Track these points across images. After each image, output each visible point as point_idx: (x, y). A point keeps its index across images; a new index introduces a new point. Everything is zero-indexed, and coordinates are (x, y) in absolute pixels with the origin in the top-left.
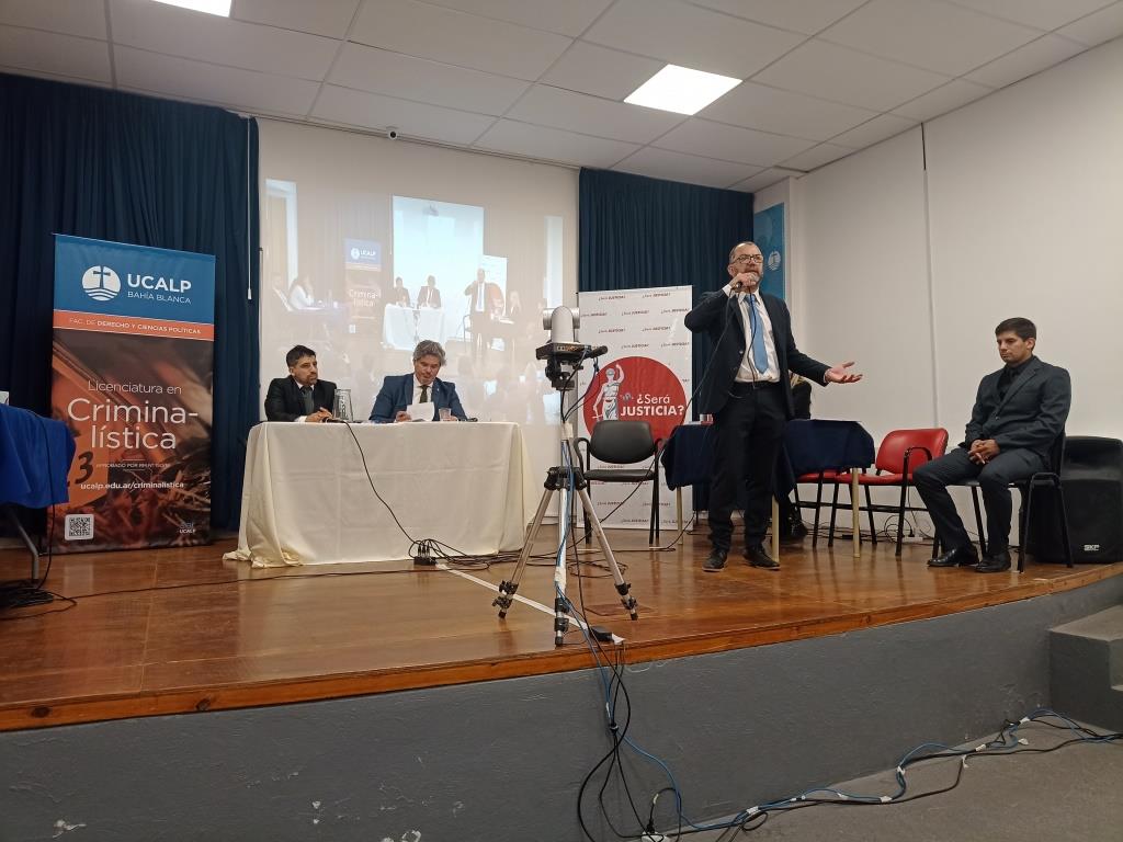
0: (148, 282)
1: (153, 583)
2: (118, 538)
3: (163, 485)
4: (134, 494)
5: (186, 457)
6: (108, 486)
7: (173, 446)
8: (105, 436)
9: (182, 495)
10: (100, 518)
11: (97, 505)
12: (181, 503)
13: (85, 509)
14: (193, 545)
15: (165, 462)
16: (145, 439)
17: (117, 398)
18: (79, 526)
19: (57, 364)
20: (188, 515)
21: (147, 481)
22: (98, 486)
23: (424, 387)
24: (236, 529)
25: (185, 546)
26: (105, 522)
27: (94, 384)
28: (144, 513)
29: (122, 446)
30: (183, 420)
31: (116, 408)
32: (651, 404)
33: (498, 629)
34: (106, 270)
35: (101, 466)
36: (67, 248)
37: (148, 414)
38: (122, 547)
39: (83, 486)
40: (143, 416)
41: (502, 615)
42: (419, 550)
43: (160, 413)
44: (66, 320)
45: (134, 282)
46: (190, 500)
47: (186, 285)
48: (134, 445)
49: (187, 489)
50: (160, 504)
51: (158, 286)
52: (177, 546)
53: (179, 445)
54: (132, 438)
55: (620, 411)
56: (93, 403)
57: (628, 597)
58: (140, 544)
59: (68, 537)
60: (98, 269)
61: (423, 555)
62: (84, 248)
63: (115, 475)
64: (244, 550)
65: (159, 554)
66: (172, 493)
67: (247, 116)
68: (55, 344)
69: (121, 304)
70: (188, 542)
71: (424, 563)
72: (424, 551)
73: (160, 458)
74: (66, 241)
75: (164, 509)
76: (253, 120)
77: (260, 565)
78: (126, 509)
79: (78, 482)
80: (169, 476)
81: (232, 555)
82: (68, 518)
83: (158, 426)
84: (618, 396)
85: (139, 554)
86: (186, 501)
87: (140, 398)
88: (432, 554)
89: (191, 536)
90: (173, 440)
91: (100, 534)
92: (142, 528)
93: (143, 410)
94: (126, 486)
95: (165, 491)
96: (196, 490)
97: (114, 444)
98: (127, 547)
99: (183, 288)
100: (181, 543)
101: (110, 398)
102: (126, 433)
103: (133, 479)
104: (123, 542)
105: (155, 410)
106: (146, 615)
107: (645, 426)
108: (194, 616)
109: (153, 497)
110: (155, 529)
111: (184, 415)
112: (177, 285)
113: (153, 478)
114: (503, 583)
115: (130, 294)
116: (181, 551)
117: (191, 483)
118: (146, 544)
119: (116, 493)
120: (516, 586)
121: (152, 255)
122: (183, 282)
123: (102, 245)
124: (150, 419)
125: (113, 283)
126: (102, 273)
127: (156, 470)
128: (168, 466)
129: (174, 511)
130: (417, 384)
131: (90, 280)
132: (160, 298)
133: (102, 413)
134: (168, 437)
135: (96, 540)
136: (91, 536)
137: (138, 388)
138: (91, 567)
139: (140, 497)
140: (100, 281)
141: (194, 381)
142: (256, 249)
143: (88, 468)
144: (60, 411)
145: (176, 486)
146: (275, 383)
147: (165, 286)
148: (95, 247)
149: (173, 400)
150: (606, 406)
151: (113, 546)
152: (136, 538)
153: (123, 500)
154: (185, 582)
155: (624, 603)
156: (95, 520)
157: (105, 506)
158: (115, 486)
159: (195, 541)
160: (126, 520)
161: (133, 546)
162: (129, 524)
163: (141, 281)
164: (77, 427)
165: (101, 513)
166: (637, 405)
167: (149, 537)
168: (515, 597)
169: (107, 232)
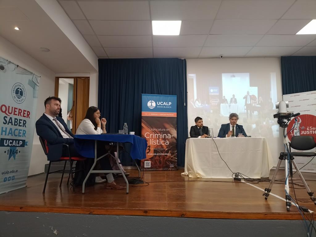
0: (162, 103)
1: (165, 180)
2: (156, 167)
3: (166, 154)
4: (160, 156)
5: (171, 147)
6: (154, 154)
7: (168, 144)
8: (153, 142)
9: (170, 157)
10: (152, 162)
11: (151, 159)
12: (170, 159)
13: (149, 160)
14: (173, 170)
15: (166, 148)
16: (162, 142)
17: (155, 132)
18: (148, 164)
19: (143, 125)
20: (172, 162)
21: (162, 153)
22: (151, 154)
23: (233, 127)
24: (184, 166)
25: (171, 170)
26: (153, 163)
27: (150, 129)
28: (162, 161)
29: (157, 144)
30: (170, 137)
31: (155, 135)
32: (313, 130)
33: (265, 203)
34: (152, 101)
35: (152, 149)
36: (144, 97)
37: (162, 136)
38: (157, 170)
39: (148, 154)
40: (161, 137)
41: (266, 199)
42: (235, 176)
43: (165, 136)
44: (144, 114)
45: (158, 104)
46: (172, 158)
47: (170, 103)
48: (159, 144)
49: (172, 155)
50: (165, 159)
51: (164, 104)
52: (169, 170)
53: (169, 144)
54: (159, 142)
55: (300, 132)
56: (150, 133)
57: (313, 197)
58: (161, 169)
59: (145, 167)
60: (151, 101)
61: (237, 177)
62: (148, 96)
63: (155, 151)
64: (186, 172)
65: (166, 172)
66: (168, 156)
67: (183, 59)
68: (142, 120)
69: (156, 109)
70: (172, 169)
71: (237, 180)
72: (237, 176)
73: (165, 147)
74: (144, 95)
75: (166, 160)
76: (185, 60)
77: (191, 177)
78: (157, 160)
79: (147, 153)
80: (167, 152)
81: (183, 173)
82: (145, 162)
83: (165, 139)
84: (299, 128)
85: (161, 172)
86: (171, 158)
87: (160, 132)
88: (239, 177)
89: (173, 168)
90: (168, 143)
91: (152, 166)
92: (161, 165)
93: (161, 135)
94: (158, 154)
95: (166, 155)
96: (173, 155)
97: (155, 144)
98: (158, 170)
99: (169, 104)
100: (170, 169)
101: (154, 132)
102: (158, 141)
103: (159, 153)
104: (157, 169)
105: (164, 135)
106: (165, 189)
107: (311, 138)
108: (177, 190)
109: (164, 157)
110: (164, 165)
111: (170, 136)
112: (168, 104)
113: (164, 152)
114: (266, 188)
115: (158, 107)
116: (170, 172)
117: (172, 154)
118: (162, 169)
119: (156, 156)
120: (270, 190)
121: (162, 97)
122: (169, 103)
123: (152, 95)
124: (163, 137)
125: (154, 104)
126: (152, 102)
127: (164, 150)
128: (167, 149)
129: (169, 161)
130: (231, 126)
131: (149, 104)
132: (164, 107)
133: (152, 136)
134: (167, 142)
135: (151, 168)
136: (150, 167)
137: (160, 130)
138: (150, 175)
139: (161, 157)
140: (152, 104)
141: (172, 127)
142: (186, 92)
143: (149, 149)
144: (143, 136)
145: (169, 154)
146: (192, 127)
147: (165, 104)
148: (150, 96)
149: (167, 132)
150: (295, 131)
151: (155, 169)
152: (160, 167)
153: (157, 158)
154: (173, 180)
155: (311, 199)
156: (151, 163)
157: (153, 159)
158: (155, 154)
159: (174, 169)
160: (158, 163)
161: (160, 170)
162: (158, 164)
163: (160, 103)
164: (147, 139)
165: (152, 161)
166: (307, 130)
167: (163, 167)
168: (270, 193)
169: (152, 92)
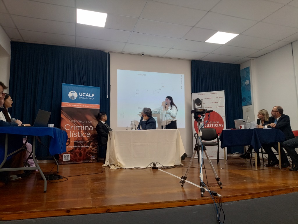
0: (84, 95)
1: (87, 173)
2: (76, 160)
3: (87, 146)
4: (80, 149)
5: (93, 139)
6: (74, 147)
7: (90, 136)
8: (73, 134)
10: (72, 155)
11: (71, 152)
12: (91, 151)
13: (68, 153)
14: (94, 162)
15: (88, 140)
16: (83, 134)
17: (76, 124)
18: (66, 157)
19: (62, 116)
20: (93, 154)
21: (83, 145)
22: (71, 147)
25: (92, 162)
26: (73, 156)
27: (71, 121)
28: (82, 154)
29: (77, 136)
30: (92, 130)
31: (76, 127)
32: (213, 124)
34: (74, 92)
35: (72, 141)
36: (65, 87)
38: (77, 162)
39: (68, 147)
40: (83, 129)
41: (182, 186)
42: (153, 165)
43: (87, 128)
44: (64, 105)
45: (81, 95)
46: (93, 150)
47: (93, 95)
48: (80, 136)
49: (93, 147)
50: (86, 151)
51: (87, 95)
52: (90, 162)
54: (80, 134)
55: (205, 126)
56: (71, 125)
57: (219, 182)
58: (81, 162)
59: (64, 160)
60: (72, 92)
61: (155, 166)
62: (69, 86)
63: (76, 144)
65: (86, 164)
66: (89, 148)
67: (107, 52)
68: (62, 111)
69: (77, 100)
71: (155, 168)
73: (86, 139)
74: (64, 85)
75: (87, 153)
76: (109, 53)
78: (78, 152)
80: (89, 144)
82: (64, 155)
83: (86, 131)
84: (204, 122)
85: (81, 165)
87: (82, 124)
88: (157, 166)
89: (94, 160)
91: (72, 159)
92: (82, 158)
93: (83, 127)
94: (78, 147)
95: (87, 148)
96: (95, 147)
97: (75, 136)
98: (78, 162)
103: (80, 145)
104: (77, 161)
105: (85, 127)
106: (88, 183)
109: (85, 149)
110: (85, 158)
111: (92, 128)
112: (91, 95)
113: (85, 145)
115: (80, 98)
116: (91, 164)
118: (83, 162)
119: (76, 148)
121: (85, 88)
123: (75, 86)
125: (76, 95)
126: (73, 93)
127: (85, 142)
129: (90, 153)
131: (70, 95)
132: (87, 98)
133: (73, 128)
134: (89, 134)
135: (70, 161)
136: (69, 160)
137: (82, 121)
138: (69, 168)
139: (82, 149)
140: (73, 95)
141: (95, 119)
142: (109, 85)
143: (69, 142)
144: (62, 128)
145: (90, 146)
148: (71, 86)
149: (90, 124)
151: (75, 162)
152: (80, 160)
153: (78, 150)
154: (94, 173)
156: (71, 156)
157: (73, 152)
158: (76, 147)
160: (78, 155)
161: (80, 162)
162: (79, 157)
164: (67, 132)
165: (72, 154)
167: (84, 160)
168: (186, 181)
169: (74, 82)
